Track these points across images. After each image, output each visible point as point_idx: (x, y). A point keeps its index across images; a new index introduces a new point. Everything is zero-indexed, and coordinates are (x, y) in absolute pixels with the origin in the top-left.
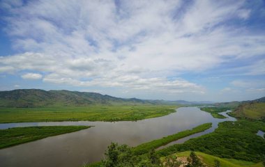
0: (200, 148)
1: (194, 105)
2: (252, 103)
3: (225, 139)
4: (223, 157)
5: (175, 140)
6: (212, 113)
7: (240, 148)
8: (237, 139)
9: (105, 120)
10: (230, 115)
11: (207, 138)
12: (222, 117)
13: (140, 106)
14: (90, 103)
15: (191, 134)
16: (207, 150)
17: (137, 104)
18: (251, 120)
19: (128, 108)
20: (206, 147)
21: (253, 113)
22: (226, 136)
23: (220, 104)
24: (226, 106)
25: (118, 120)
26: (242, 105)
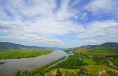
0: (62, 67)
1: (60, 49)
2: (78, 48)
3: (70, 62)
4: (69, 69)
5: (52, 64)
6: (66, 52)
7: (74, 64)
8: (73, 61)
9: (15, 58)
10: (72, 53)
11: (64, 62)
12: (70, 53)
13: (37, 50)
15: (58, 61)
16: (64, 67)
17: (35, 49)
18: (78, 54)
19: (31, 51)
20: (64, 66)
21: (78, 52)
22: (70, 61)
23: (69, 49)
24: (71, 49)
25: (24, 57)
26: (75, 49)
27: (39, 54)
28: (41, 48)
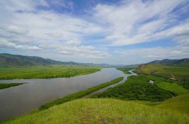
0: (115, 95)
2: (146, 64)
3: (132, 87)
4: (131, 100)
5: (97, 90)
6: (123, 71)
7: (141, 91)
8: (139, 86)
9: (40, 78)
10: (134, 72)
11: (120, 87)
12: (130, 73)
14: (32, 65)
15: (109, 85)
16: (121, 96)
18: (146, 74)
20: (119, 94)
21: (146, 70)
22: (132, 85)
23: (128, 66)
24: (131, 67)
25: (53, 77)
26: (140, 66)
27: (76, 73)
28: (82, 64)
